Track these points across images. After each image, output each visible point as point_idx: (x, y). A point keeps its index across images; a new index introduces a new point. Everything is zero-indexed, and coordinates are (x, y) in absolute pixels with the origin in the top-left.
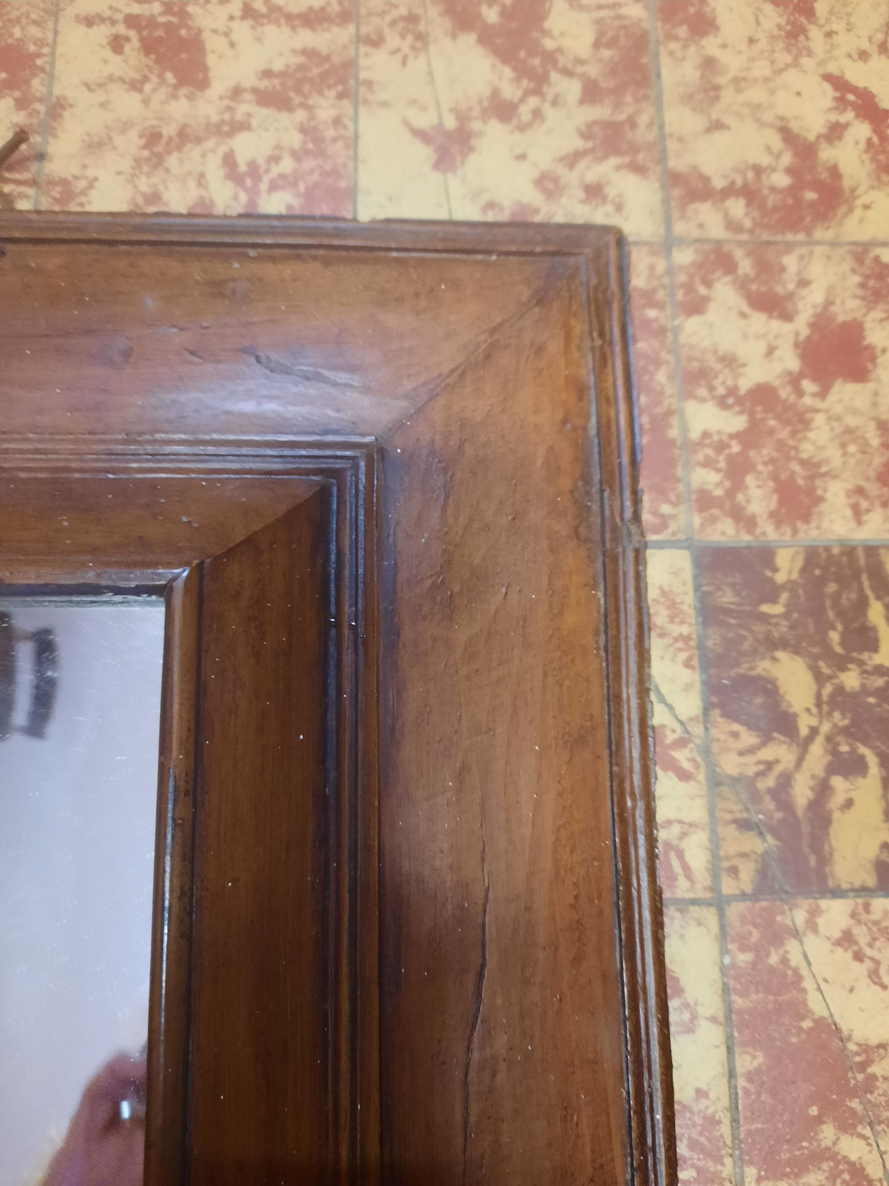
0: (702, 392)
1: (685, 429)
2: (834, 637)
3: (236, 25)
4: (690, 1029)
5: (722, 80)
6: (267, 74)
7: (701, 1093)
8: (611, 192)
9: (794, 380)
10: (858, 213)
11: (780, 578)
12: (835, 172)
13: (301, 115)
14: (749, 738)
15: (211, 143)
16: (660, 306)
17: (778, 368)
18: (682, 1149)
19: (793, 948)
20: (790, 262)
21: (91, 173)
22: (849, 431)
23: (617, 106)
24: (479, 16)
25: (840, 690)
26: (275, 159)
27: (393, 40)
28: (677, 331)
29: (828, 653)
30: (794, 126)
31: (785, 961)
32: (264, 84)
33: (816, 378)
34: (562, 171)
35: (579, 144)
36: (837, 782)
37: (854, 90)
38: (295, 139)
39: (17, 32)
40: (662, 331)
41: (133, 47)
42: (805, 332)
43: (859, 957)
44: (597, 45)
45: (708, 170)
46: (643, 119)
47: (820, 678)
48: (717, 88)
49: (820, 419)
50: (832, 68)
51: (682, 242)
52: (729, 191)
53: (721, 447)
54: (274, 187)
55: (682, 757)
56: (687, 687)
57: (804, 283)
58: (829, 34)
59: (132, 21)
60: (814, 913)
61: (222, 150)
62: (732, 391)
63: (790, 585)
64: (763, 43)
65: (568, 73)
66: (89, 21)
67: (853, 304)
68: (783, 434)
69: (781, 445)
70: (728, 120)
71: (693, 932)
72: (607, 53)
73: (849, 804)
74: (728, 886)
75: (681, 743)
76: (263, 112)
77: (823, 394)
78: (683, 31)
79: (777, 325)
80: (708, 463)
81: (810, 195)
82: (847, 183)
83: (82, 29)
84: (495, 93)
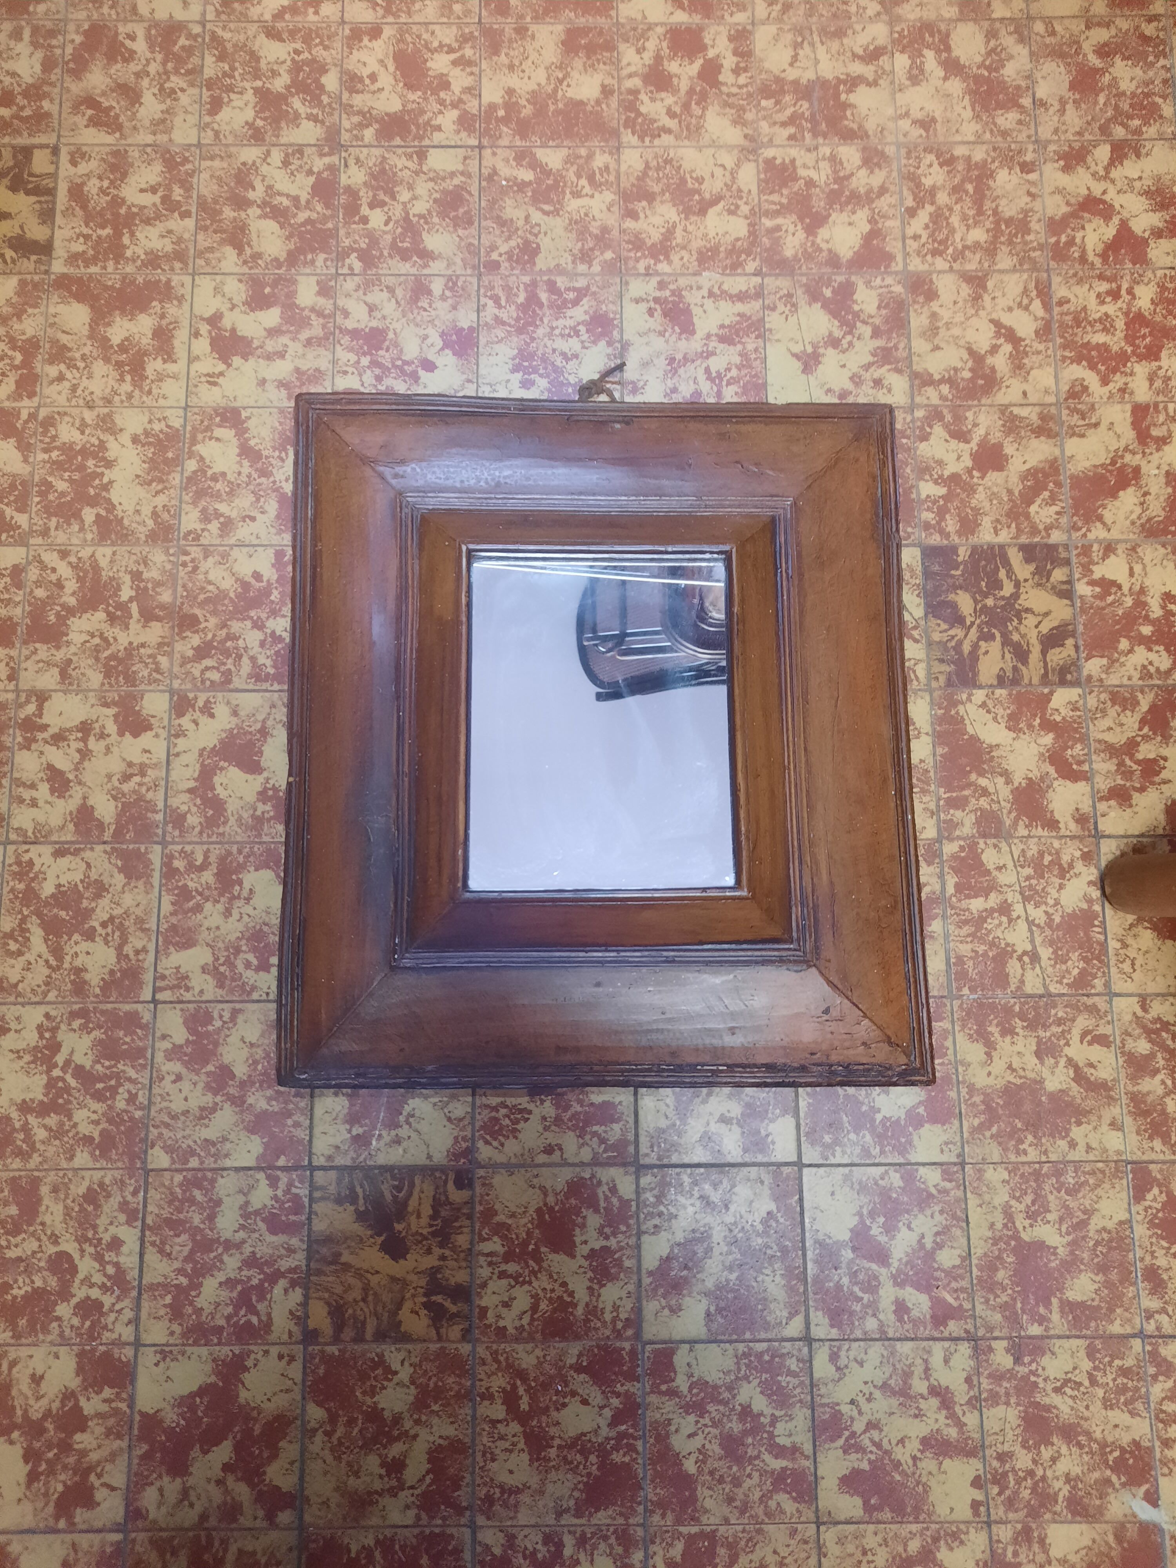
0: (927, 477)
1: (919, 494)
2: (983, 584)
3: (706, 301)
4: (918, 737)
5: (940, 324)
6: (722, 326)
7: (922, 761)
8: (886, 382)
9: (969, 471)
10: (1003, 390)
11: (960, 559)
12: (993, 369)
13: (739, 347)
14: (944, 626)
15: (699, 362)
16: (908, 438)
17: (962, 465)
18: (914, 781)
19: (961, 708)
20: (970, 415)
21: (645, 378)
22: (993, 494)
23: (889, 339)
24: (822, 294)
25: (985, 606)
26: (728, 370)
27: (781, 307)
28: (917, 448)
29: (980, 591)
30: (974, 347)
31: (957, 713)
32: (721, 332)
33: (979, 470)
34: (862, 373)
35: (871, 359)
36: (982, 643)
37: (1005, 327)
38: (737, 360)
39: (604, 308)
40: (909, 449)
41: (658, 314)
42: (975, 448)
43: (989, 712)
44: (879, 307)
45: (931, 371)
46: (901, 346)
47: (976, 602)
48: (937, 328)
49: (981, 488)
50: (994, 316)
51: (919, 406)
52: (942, 381)
53: (935, 502)
54: (729, 384)
55: (915, 633)
56: (919, 605)
57: (976, 425)
58: (994, 298)
59: (656, 300)
60: (970, 695)
61: (704, 365)
62: (941, 477)
63: (964, 562)
64: (961, 304)
65: (865, 322)
66: (637, 301)
67: (998, 434)
68: (964, 496)
69: (962, 501)
70: (942, 345)
71: (919, 701)
72: (884, 312)
73: (987, 652)
74: (934, 684)
75: (915, 628)
76: (721, 346)
77: (982, 478)
78: (921, 299)
79: (962, 445)
80: (929, 509)
81: (981, 382)
82: (999, 375)
83: (634, 305)
84: (830, 334)
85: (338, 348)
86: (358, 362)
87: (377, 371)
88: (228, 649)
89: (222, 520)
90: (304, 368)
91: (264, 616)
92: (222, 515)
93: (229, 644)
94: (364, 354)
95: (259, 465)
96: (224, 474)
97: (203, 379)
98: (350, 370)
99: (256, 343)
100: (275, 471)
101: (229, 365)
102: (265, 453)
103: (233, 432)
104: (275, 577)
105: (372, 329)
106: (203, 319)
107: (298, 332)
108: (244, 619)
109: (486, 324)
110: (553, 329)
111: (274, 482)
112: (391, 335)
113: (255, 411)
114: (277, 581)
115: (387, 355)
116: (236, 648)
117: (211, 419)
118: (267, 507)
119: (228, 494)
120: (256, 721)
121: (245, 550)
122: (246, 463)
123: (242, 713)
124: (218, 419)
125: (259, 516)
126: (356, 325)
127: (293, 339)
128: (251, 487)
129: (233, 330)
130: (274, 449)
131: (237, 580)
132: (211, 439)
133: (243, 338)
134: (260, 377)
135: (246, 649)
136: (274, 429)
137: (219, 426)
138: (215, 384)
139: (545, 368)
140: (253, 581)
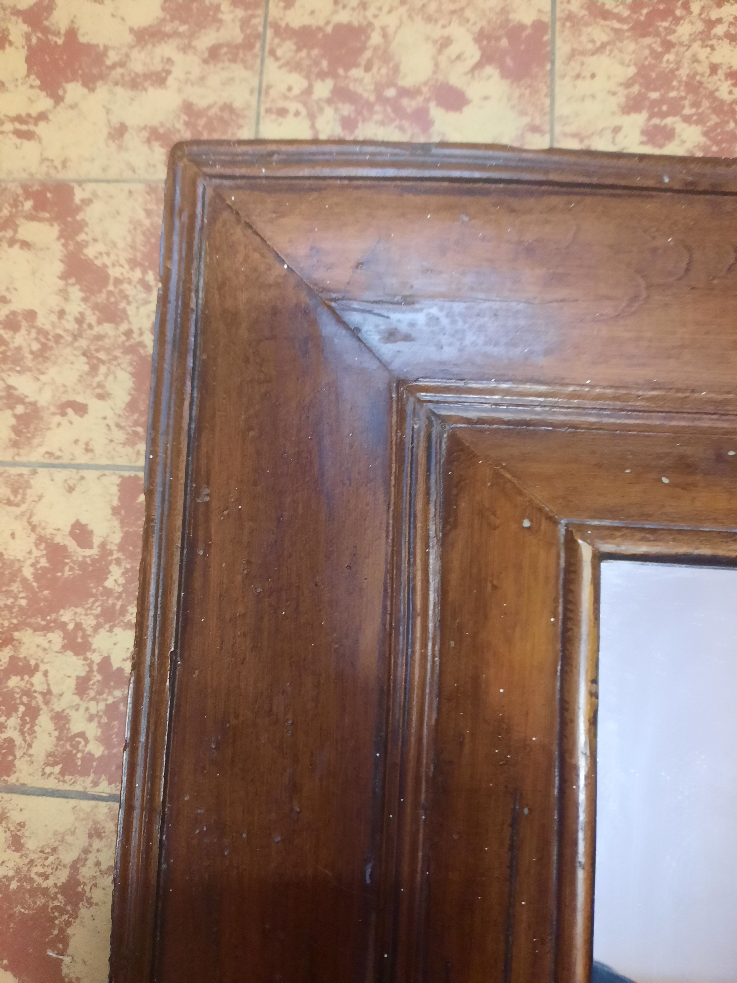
85: (271, 65)
86: (308, 91)
87: (347, 109)
88: (11, 693)
89: (20, 409)
90: (201, 103)
91: (89, 622)
92: (21, 400)
93: (14, 682)
94: (322, 76)
95: (101, 298)
96: (31, 315)
97: (8, 127)
98: (293, 106)
99: (112, 57)
100: (131, 310)
101: (58, 100)
102: (114, 272)
103: (55, 230)
104: (117, 538)
105: (338, 27)
106: (17, 12)
107: (192, 35)
108: (46, 629)
109: (570, 17)
110: (711, 24)
111: (129, 333)
112: (376, 39)
113: (101, 188)
114: (121, 548)
115: (367, 78)
116: (28, 693)
117: (15, 203)
118: (110, 385)
119: (36, 355)
120: (58, 866)
121: (61, 475)
122: (76, 293)
123: (31, 844)
124: (28, 205)
125: (94, 405)
126: (306, 20)
127: (185, 49)
128: (83, 343)
129: (72, 34)
130: (133, 263)
131: (41, 539)
132: (12, 242)
133: (88, 48)
134: (115, 122)
135: (47, 694)
136: (136, 224)
137: (31, 218)
138: (28, 135)
139: (696, 104)
140: (71, 545)
